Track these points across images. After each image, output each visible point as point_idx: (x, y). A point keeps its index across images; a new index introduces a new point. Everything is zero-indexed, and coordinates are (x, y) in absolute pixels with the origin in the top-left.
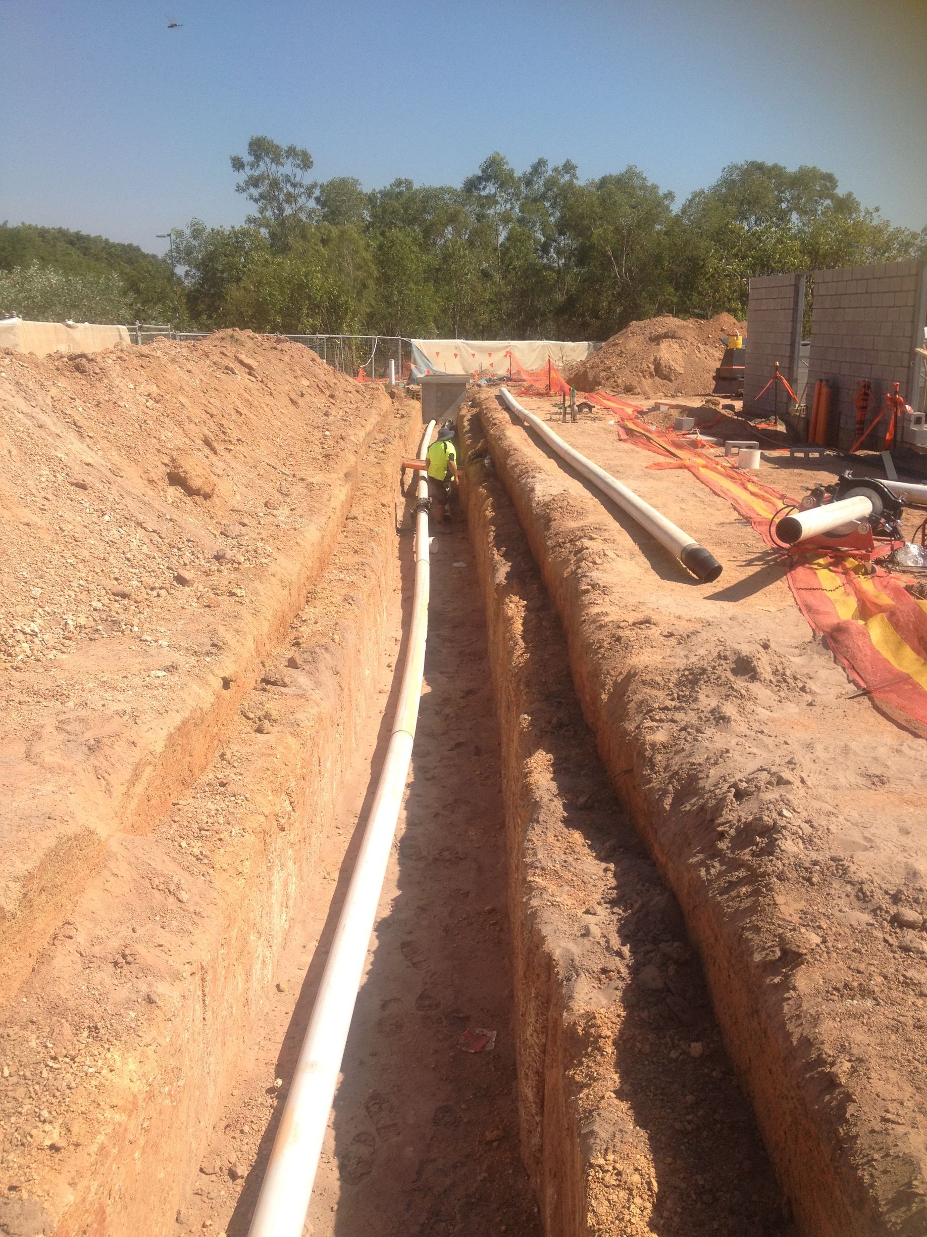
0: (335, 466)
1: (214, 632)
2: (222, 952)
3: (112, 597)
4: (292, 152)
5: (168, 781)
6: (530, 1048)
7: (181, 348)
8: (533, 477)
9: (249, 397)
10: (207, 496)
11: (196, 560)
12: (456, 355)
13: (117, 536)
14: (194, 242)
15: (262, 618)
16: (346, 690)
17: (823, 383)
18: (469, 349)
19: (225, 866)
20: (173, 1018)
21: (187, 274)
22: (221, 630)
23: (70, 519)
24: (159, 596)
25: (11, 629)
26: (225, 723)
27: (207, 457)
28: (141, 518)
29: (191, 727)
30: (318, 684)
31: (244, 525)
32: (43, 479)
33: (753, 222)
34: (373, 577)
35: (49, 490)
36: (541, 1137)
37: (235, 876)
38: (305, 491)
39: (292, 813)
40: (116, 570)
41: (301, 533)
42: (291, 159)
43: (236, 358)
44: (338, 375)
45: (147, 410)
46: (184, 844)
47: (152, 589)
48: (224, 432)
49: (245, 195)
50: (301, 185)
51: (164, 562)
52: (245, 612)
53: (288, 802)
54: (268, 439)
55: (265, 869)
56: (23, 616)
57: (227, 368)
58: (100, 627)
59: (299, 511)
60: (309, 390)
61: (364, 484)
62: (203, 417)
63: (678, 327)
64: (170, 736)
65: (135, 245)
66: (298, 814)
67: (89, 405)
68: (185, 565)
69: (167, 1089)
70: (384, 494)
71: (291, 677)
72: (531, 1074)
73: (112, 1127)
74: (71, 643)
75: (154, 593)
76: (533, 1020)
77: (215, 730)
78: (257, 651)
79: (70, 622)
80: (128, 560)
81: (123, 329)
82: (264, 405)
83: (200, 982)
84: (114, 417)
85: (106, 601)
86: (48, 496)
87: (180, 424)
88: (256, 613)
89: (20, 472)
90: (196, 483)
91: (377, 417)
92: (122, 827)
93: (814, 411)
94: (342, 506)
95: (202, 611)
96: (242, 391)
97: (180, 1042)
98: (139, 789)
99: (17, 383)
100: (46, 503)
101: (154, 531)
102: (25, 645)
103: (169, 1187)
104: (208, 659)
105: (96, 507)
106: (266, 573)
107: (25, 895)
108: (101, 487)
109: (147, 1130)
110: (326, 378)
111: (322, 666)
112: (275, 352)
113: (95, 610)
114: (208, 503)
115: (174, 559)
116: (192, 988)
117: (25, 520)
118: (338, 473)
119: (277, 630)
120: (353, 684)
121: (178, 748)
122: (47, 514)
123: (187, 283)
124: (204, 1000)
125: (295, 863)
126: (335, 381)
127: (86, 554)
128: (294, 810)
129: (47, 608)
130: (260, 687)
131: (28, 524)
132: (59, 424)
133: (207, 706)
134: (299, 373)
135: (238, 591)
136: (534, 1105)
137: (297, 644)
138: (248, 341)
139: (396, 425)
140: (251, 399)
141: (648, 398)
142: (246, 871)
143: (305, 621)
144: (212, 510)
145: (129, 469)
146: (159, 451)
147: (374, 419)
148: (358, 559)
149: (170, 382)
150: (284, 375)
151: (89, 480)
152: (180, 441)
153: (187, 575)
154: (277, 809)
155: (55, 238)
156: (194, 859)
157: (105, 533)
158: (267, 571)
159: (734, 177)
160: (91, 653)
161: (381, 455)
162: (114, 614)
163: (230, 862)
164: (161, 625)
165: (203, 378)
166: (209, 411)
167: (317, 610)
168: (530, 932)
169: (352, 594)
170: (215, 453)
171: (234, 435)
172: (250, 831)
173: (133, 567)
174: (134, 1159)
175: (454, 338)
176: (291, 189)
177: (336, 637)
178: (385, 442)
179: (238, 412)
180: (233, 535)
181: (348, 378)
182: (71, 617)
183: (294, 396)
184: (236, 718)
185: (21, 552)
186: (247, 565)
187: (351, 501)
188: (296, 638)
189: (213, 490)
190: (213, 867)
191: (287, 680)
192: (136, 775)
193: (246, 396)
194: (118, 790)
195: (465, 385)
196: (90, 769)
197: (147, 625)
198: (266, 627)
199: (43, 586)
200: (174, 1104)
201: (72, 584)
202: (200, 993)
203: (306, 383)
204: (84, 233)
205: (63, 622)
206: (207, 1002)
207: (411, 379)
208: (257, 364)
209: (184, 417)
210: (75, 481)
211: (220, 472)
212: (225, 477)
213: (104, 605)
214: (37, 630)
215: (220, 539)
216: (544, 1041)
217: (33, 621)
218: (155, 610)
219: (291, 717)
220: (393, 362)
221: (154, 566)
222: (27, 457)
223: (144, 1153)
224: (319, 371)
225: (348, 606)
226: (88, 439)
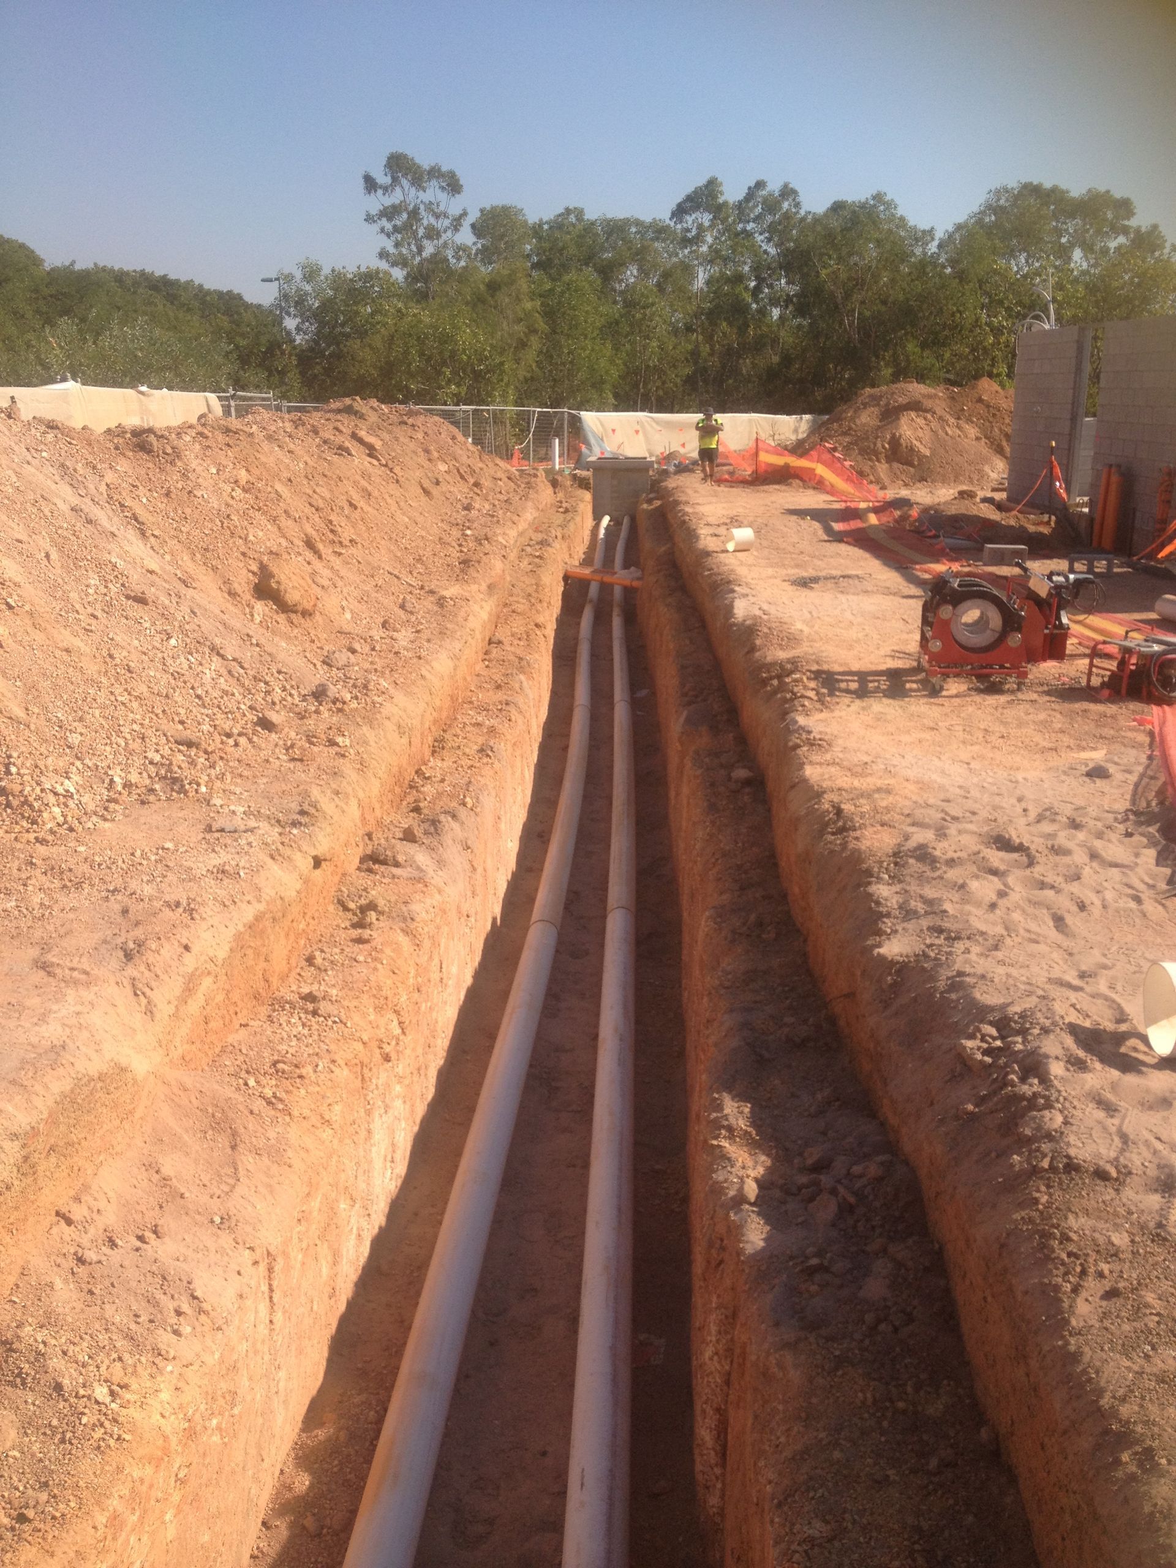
0: (475, 575)
1: (306, 794)
2: (298, 1229)
3: (174, 746)
4: (435, 172)
5: (235, 996)
6: (707, 1376)
7: (284, 424)
8: (733, 591)
9: (366, 484)
10: (306, 614)
11: (289, 698)
12: (637, 432)
13: (185, 666)
14: (308, 288)
15: (371, 775)
16: (480, 870)
17: (1113, 470)
18: (654, 425)
19: (306, 1112)
20: (224, 1327)
21: (298, 329)
22: (315, 793)
23: (124, 644)
24: (236, 745)
25: (38, 789)
26: (316, 915)
27: (309, 563)
28: (218, 641)
29: (268, 923)
30: (441, 863)
31: (353, 651)
32: (91, 591)
33: (1023, 261)
34: (520, 722)
35: (98, 606)
36: (722, 1497)
37: (319, 1125)
38: (436, 608)
39: (402, 1037)
40: (182, 711)
41: (427, 662)
42: (434, 182)
43: (354, 436)
44: (485, 457)
45: (231, 502)
46: (252, 1082)
47: (229, 735)
48: (332, 531)
49: (376, 228)
50: (446, 216)
51: (246, 700)
52: (348, 768)
53: (396, 1022)
54: (391, 539)
55: (362, 1114)
56: (56, 771)
57: (340, 448)
58: (157, 787)
59: (424, 636)
60: (448, 477)
61: (515, 599)
62: (306, 510)
63: (924, 396)
64: (238, 936)
65: (236, 292)
66: (410, 1037)
67: (155, 495)
68: (274, 703)
69: (215, 1422)
70: (538, 612)
71: (406, 854)
72: (710, 1411)
73: (129, 1485)
74: (117, 807)
75: (231, 742)
76: (714, 1339)
77: (302, 926)
78: (363, 819)
79: (117, 779)
80: (199, 697)
81: (212, 397)
82: (386, 496)
83: (266, 1273)
84: (188, 511)
85: (166, 751)
86: (96, 613)
87: (274, 520)
88: (362, 766)
89: (60, 581)
90: (293, 596)
91: (533, 511)
92: (167, 1059)
93: (1100, 505)
94: (484, 627)
95: (291, 765)
96: (358, 478)
97: (235, 1357)
98: (194, 1006)
99: (63, 465)
100: (93, 622)
101: (234, 660)
102: (56, 810)
103: (217, 1552)
104: (295, 831)
105: (159, 628)
106: (378, 716)
107: (26, 1158)
108: (167, 602)
109: (181, 1482)
110: (469, 462)
111: (447, 839)
112: (404, 427)
113: (151, 763)
114: (307, 623)
115: (259, 697)
116: (253, 1283)
117: (65, 645)
118: (480, 584)
119: (392, 791)
120: (489, 861)
121: (250, 952)
122: (94, 636)
123: (298, 339)
124: (271, 1298)
125: (405, 1102)
126: (481, 465)
127: (143, 688)
128: (404, 1033)
129: (87, 761)
130: (365, 866)
131: (67, 651)
132: (115, 519)
133: (291, 894)
134: (436, 454)
135: (339, 740)
136: (712, 1453)
137: (417, 810)
138: (371, 413)
139: (559, 522)
140: (369, 488)
141: (883, 488)
142: (334, 1119)
143: (428, 778)
144: (313, 632)
145: (205, 578)
146: (244, 554)
147: (529, 514)
148: (500, 696)
149: (264, 464)
150: (415, 458)
151: (151, 593)
152: (275, 542)
153: (274, 717)
154: (381, 1033)
155: (136, 284)
156: (264, 1103)
157: (169, 661)
158: (380, 712)
159: (1002, 202)
160: (142, 820)
161: (537, 560)
162: (176, 769)
163: (313, 1106)
164: (236, 785)
165: (309, 461)
166: (315, 503)
167: (445, 764)
168: (712, 1218)
169: (491, 744)
170: (320, 557)
171: (346, 533)
172: (342, 1063)
173: (205, 707)
174: (163, 1522)
175: (637, 411)
176: (433, 220)
177: (468, 800)
178: (543, 543)
179: (351, 504)
180: (340, 665)
181: (498, 461)
182: (119, 772)
183: (427, 484)
184: (331, 908)
185: (55, 687)
186: (354, 704)
187: (498, 620)
188: (415, 801)
189: (315, 605)
190: (290, 1114)
191: (401, 858)
192: (189, 989)
193: (364, 483)
194: (164, 1010)
195: (648, 471)
196: (126, 982)
197: (218, 784)
198: (375, 788)
199: (83, 731)
200: (226, 1440)
201: (122, 729)
202: (265, 1288)
203: (443, 467)
204: (172, 276)
205: (107, 781)
206: (275, 1300)
207: (580, 463)
208: (380, 443)
209: (280, 511)
210: (133, 594)
211: (326, 583)
212: (332, 590)
213: (162, 757)
214: (72, 790)
215: (322, 669)
216: (727, 1368)
217: (69, 778)
218: (231, 764)
219: (404, 909)
220: (557, 441)
221: (233, 706)
222: (70, 562)
223: (179, 1511)
224: (460, 452)
225: (485, 760)
226: (152, 539)
